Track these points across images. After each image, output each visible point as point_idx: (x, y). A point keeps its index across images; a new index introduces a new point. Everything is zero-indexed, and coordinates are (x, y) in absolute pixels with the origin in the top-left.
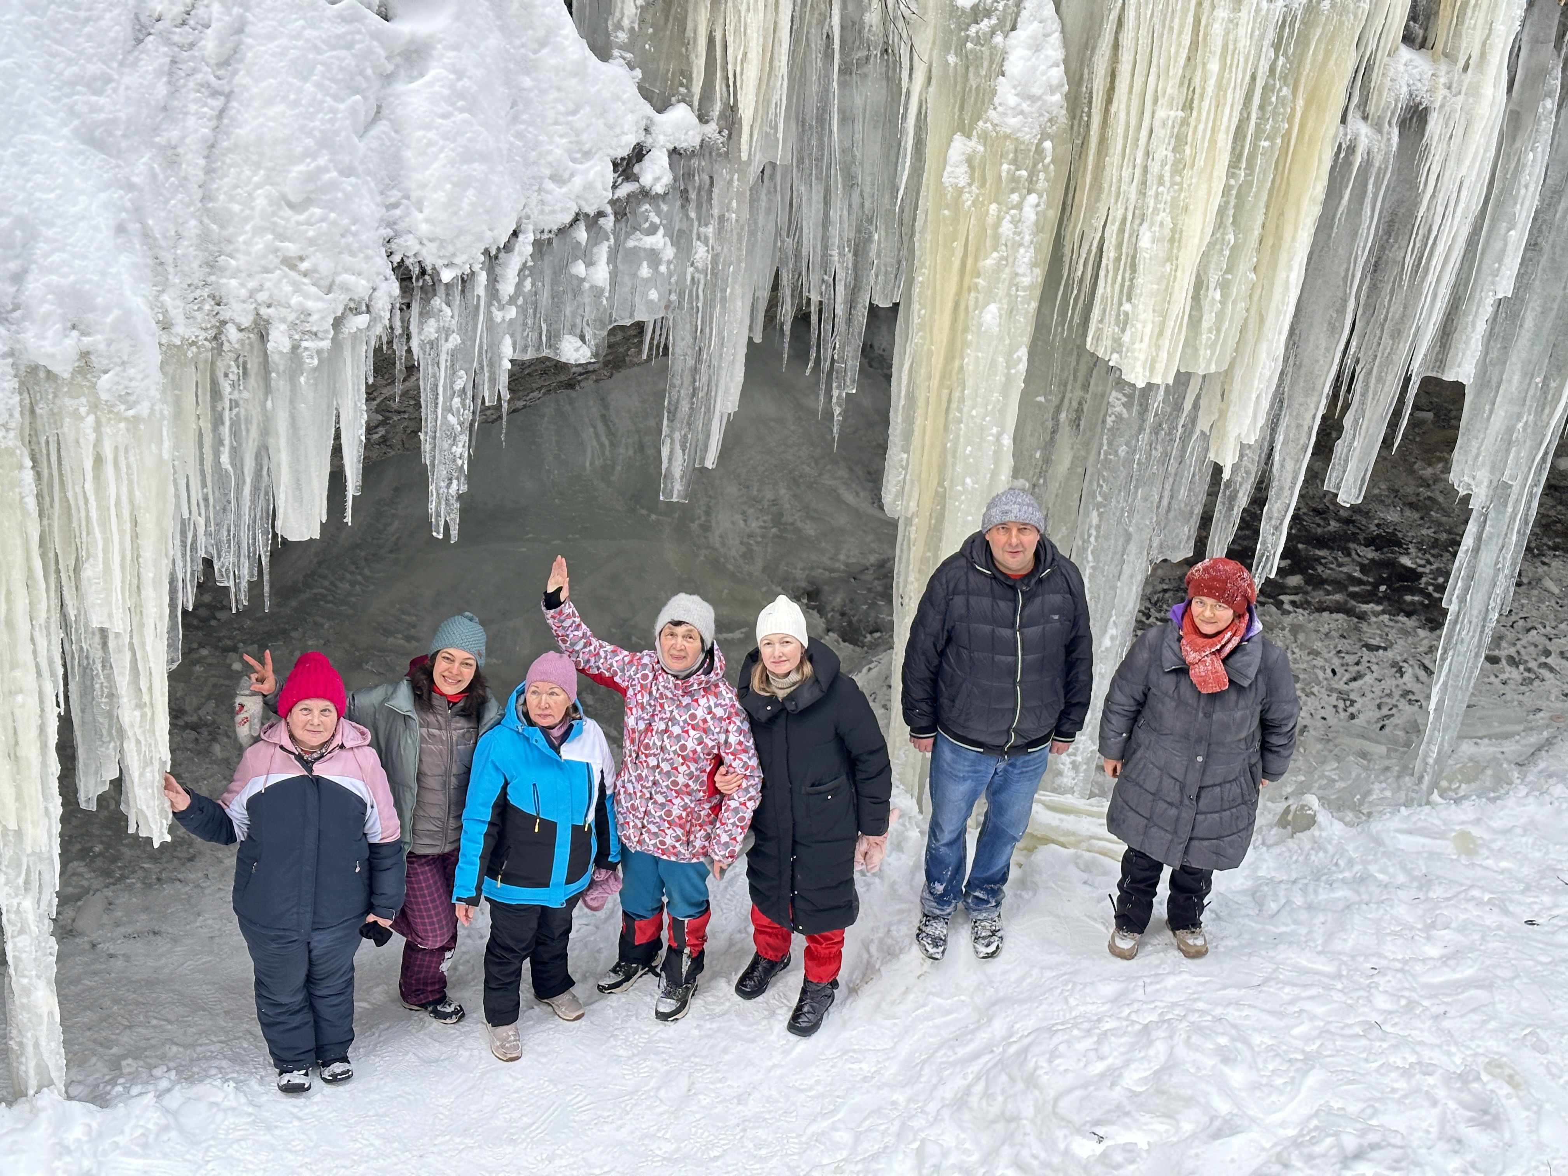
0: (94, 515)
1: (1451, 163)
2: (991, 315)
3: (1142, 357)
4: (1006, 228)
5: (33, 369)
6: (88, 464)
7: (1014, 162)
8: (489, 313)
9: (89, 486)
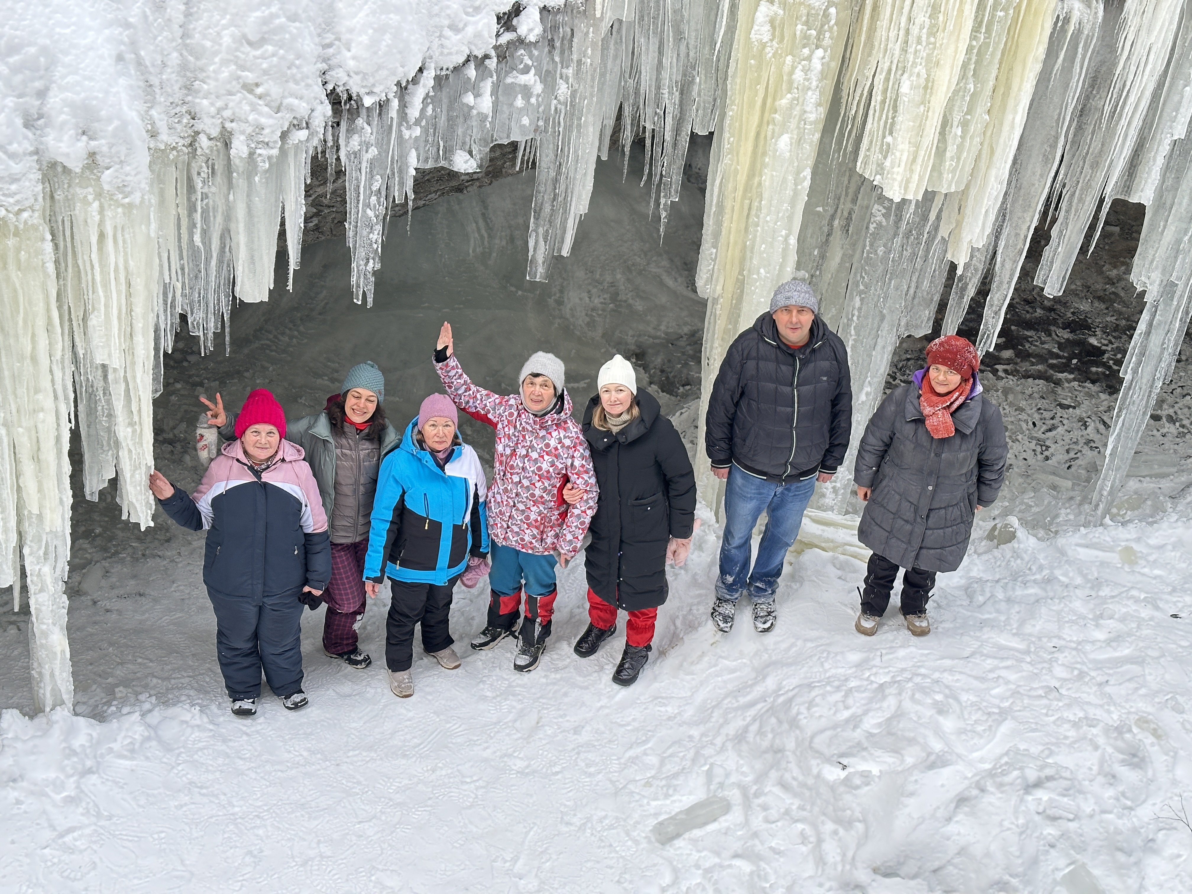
0: (98, 278)
1: (1143, 33)
2: (784, 142)
3: (899, 178)
4: (798, 75)
5: (53, 165)
6: (94, 239)
7: (807, 23)
8: (400, 131)
9: (95, 256)
